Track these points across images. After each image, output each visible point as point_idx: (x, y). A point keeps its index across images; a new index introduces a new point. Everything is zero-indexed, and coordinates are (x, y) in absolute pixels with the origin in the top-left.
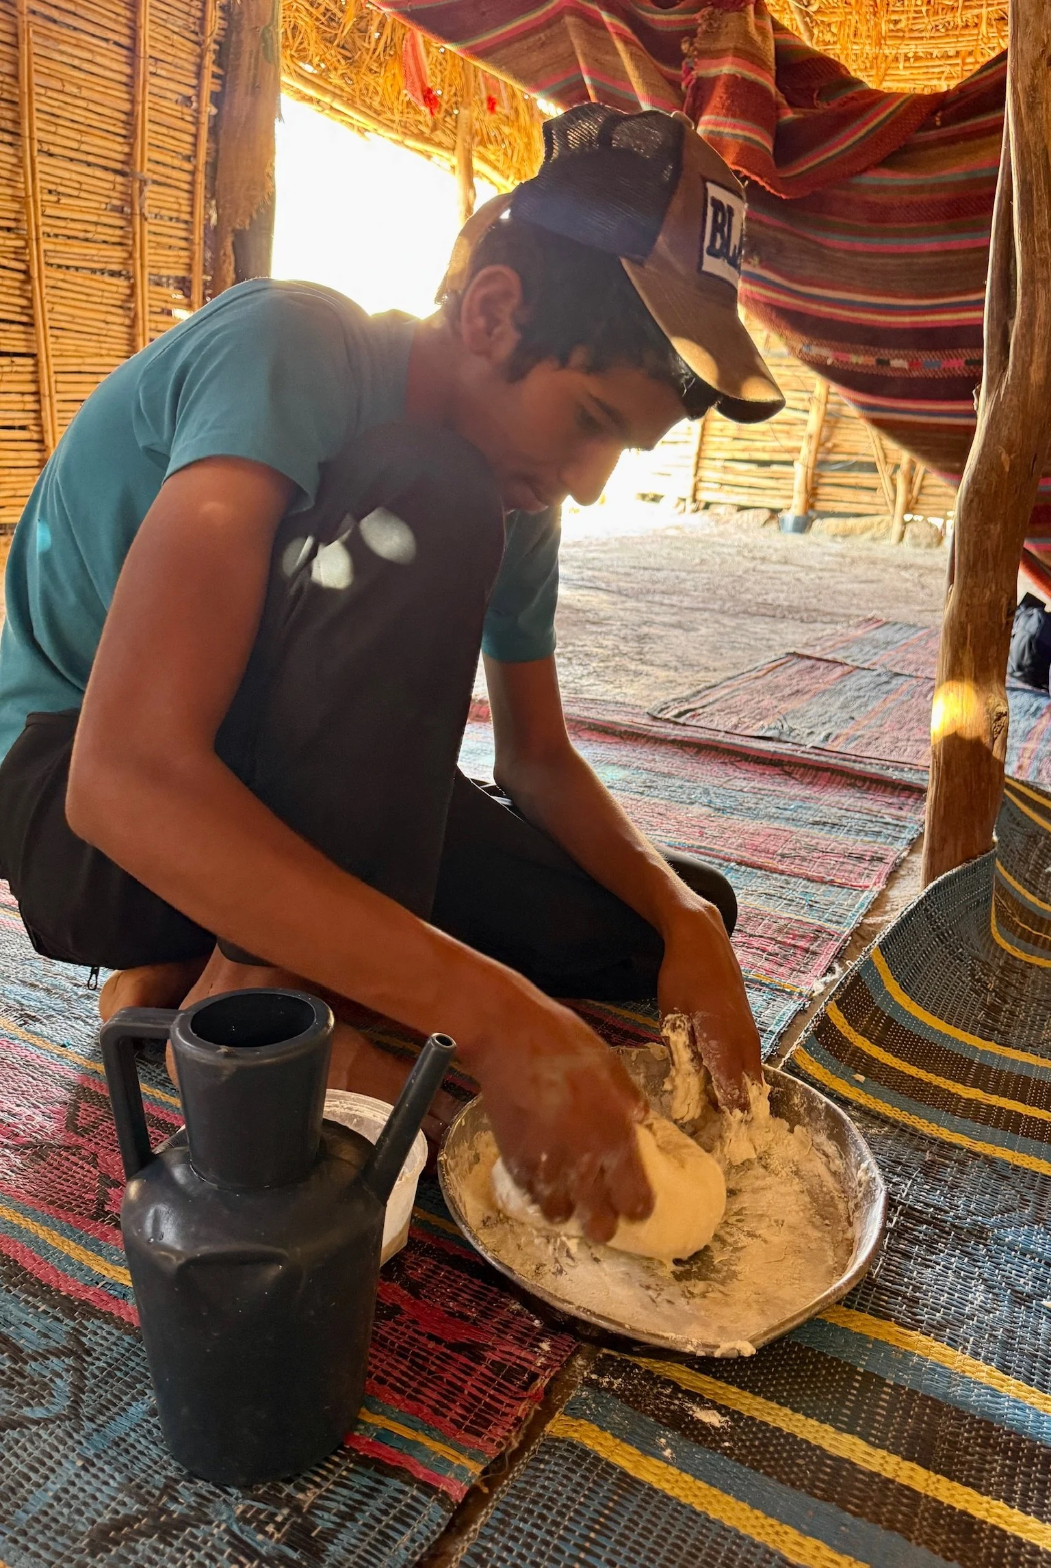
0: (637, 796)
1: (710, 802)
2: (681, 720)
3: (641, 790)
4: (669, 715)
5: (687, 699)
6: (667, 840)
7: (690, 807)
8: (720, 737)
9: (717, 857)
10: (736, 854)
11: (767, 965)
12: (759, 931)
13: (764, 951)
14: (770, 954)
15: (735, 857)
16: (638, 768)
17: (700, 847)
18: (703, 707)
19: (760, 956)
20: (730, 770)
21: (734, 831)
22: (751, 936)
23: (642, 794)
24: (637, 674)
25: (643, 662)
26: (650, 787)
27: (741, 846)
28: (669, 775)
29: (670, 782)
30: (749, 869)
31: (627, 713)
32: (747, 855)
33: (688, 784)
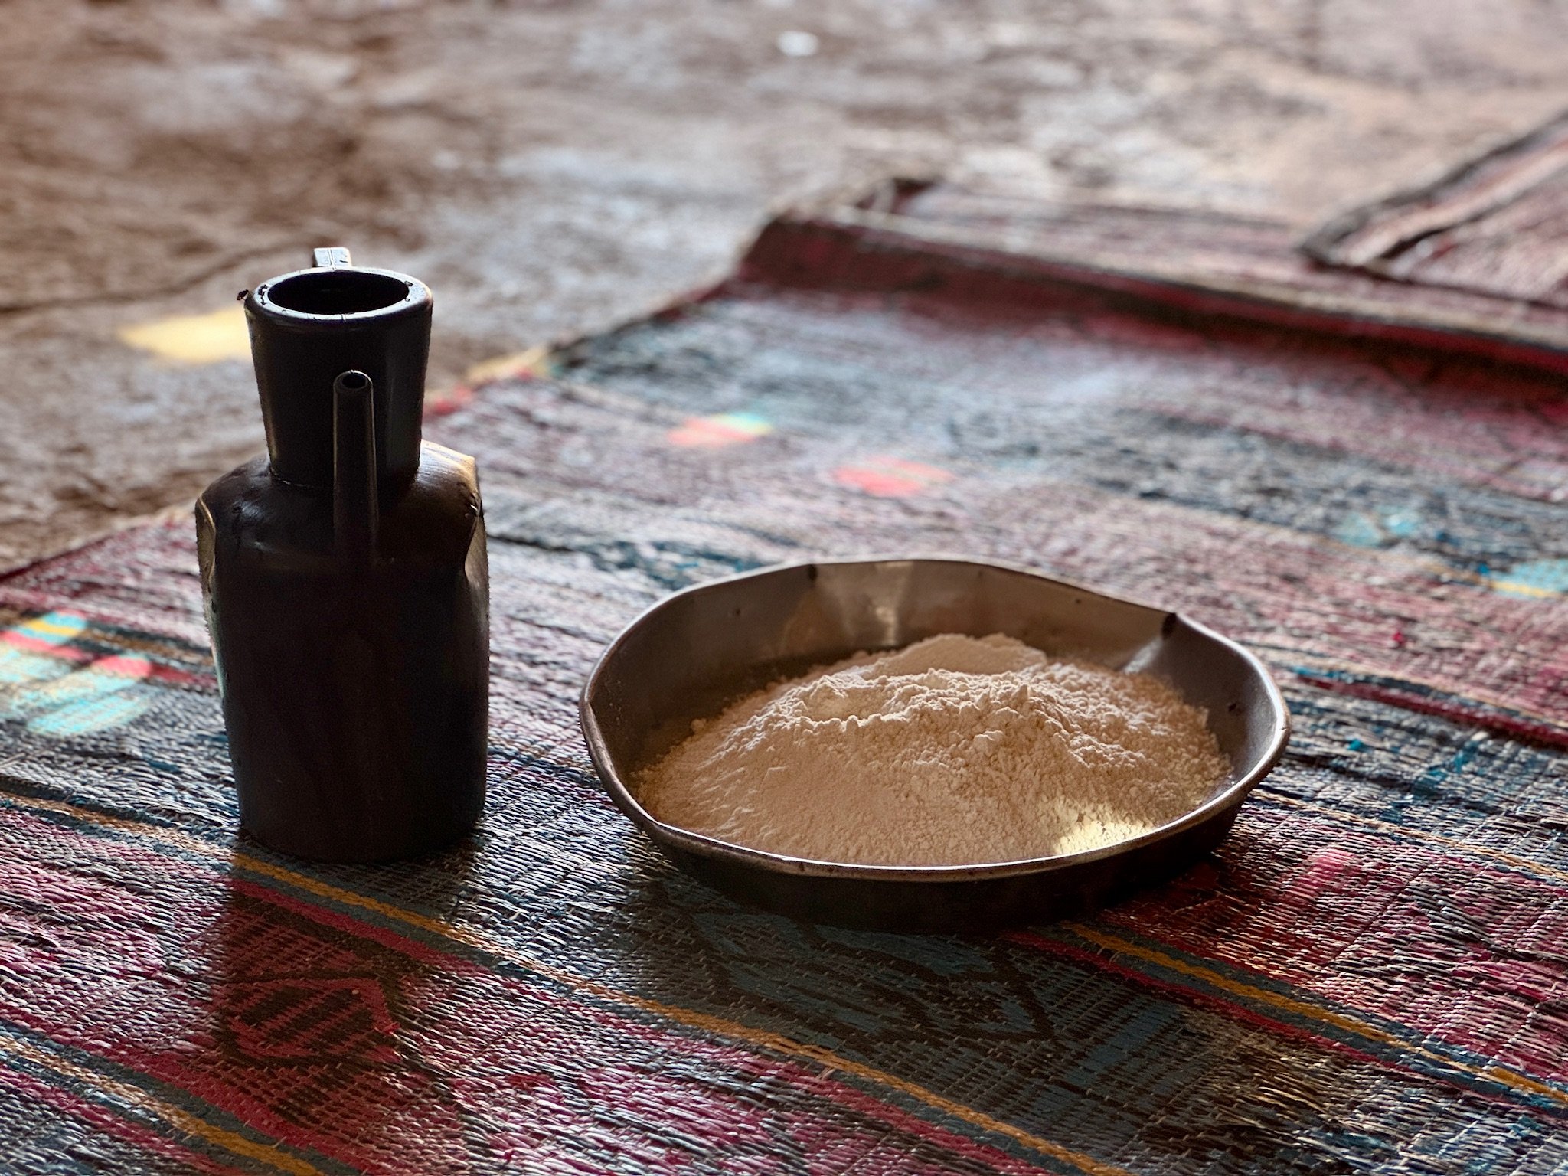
0: (1228, 523)
1: (1444, 538)
2: (1402, 267)
3: (1244, 501)
4: (1364, 251)
5: (1426, 198)
6: (1299, 663)
7: (1384, 556)
8: (1510, 323)
9: (1433, 712)
10: (1490, 701)
11: (1537, 1044)
12: (1526, 943)
13: (1531, 998)
14: (1548, 1009)
15: (1489, 711)
16: (1244, 431)
17: (1389, 683)
18: (1476, 218)
19: (1518, 1014)
20: (1522, 435)
21: (1500, 631)
22: (1503, 955)
23: (1245, 514)
24: (1290, 108)
25: (1313, 64)
26: (1271, 492)
27: (1511, 677)
28: (1335, 452)
29: (1331, 473)
30: (1524, 753)
31: (1236, 248)
32: (1518, 703)
33: (1386, 480)
